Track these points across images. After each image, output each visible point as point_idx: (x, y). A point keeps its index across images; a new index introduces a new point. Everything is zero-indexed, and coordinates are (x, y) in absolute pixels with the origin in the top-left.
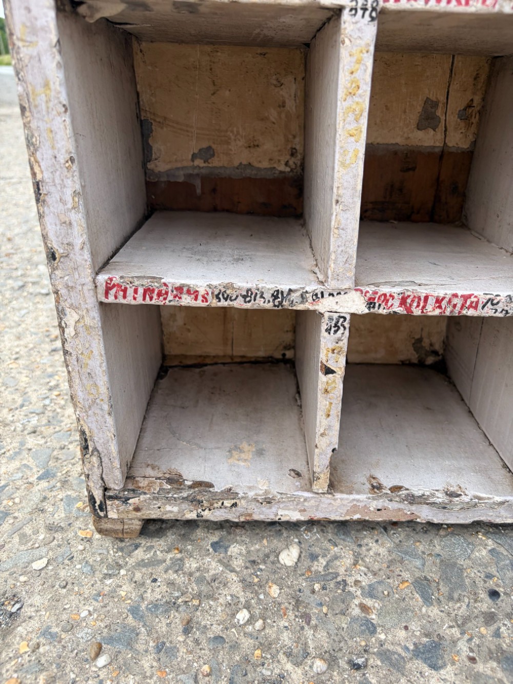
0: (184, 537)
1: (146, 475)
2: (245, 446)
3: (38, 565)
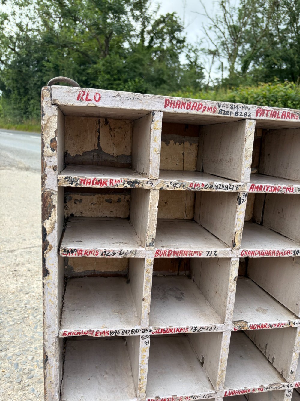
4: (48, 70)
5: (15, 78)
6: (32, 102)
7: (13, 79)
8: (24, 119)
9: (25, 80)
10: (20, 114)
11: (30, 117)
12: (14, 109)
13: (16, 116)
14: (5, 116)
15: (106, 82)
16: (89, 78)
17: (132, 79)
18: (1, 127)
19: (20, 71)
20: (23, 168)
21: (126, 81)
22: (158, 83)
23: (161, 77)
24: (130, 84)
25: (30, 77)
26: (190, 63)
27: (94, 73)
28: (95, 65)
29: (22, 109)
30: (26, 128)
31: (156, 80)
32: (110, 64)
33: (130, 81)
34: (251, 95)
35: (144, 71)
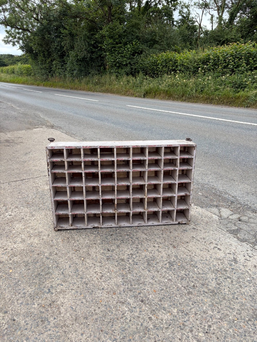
2: (66, 224)
3: (50, 233)
4: (65, 35)
5: (40, 43)
6: (54, 62)
7: (38, 44)
8: (50, 77)
9: (47, 45)
10: (46, 73)
11: (54, 75)
12: (41, 69)
13: (43, 75)
14: (35, 74)
15: (110, 46)
16: (97, 42)
17: (130, 42)
18: (32, 84)
19: (43, 37)
20: (50, 126)
21: (126, 44)
22: (152, 44)
23: (154, 38)
24: (129, 46)
25: (51, 42)
26: (183, 18)
27: (100, 37)
28: (101, 31)
29: (47, 69)
30: (51, 84)
31: (150, 41)
32: (112, 29)
33: (129, 43)
34: (222, 53)
35: (140, 34)
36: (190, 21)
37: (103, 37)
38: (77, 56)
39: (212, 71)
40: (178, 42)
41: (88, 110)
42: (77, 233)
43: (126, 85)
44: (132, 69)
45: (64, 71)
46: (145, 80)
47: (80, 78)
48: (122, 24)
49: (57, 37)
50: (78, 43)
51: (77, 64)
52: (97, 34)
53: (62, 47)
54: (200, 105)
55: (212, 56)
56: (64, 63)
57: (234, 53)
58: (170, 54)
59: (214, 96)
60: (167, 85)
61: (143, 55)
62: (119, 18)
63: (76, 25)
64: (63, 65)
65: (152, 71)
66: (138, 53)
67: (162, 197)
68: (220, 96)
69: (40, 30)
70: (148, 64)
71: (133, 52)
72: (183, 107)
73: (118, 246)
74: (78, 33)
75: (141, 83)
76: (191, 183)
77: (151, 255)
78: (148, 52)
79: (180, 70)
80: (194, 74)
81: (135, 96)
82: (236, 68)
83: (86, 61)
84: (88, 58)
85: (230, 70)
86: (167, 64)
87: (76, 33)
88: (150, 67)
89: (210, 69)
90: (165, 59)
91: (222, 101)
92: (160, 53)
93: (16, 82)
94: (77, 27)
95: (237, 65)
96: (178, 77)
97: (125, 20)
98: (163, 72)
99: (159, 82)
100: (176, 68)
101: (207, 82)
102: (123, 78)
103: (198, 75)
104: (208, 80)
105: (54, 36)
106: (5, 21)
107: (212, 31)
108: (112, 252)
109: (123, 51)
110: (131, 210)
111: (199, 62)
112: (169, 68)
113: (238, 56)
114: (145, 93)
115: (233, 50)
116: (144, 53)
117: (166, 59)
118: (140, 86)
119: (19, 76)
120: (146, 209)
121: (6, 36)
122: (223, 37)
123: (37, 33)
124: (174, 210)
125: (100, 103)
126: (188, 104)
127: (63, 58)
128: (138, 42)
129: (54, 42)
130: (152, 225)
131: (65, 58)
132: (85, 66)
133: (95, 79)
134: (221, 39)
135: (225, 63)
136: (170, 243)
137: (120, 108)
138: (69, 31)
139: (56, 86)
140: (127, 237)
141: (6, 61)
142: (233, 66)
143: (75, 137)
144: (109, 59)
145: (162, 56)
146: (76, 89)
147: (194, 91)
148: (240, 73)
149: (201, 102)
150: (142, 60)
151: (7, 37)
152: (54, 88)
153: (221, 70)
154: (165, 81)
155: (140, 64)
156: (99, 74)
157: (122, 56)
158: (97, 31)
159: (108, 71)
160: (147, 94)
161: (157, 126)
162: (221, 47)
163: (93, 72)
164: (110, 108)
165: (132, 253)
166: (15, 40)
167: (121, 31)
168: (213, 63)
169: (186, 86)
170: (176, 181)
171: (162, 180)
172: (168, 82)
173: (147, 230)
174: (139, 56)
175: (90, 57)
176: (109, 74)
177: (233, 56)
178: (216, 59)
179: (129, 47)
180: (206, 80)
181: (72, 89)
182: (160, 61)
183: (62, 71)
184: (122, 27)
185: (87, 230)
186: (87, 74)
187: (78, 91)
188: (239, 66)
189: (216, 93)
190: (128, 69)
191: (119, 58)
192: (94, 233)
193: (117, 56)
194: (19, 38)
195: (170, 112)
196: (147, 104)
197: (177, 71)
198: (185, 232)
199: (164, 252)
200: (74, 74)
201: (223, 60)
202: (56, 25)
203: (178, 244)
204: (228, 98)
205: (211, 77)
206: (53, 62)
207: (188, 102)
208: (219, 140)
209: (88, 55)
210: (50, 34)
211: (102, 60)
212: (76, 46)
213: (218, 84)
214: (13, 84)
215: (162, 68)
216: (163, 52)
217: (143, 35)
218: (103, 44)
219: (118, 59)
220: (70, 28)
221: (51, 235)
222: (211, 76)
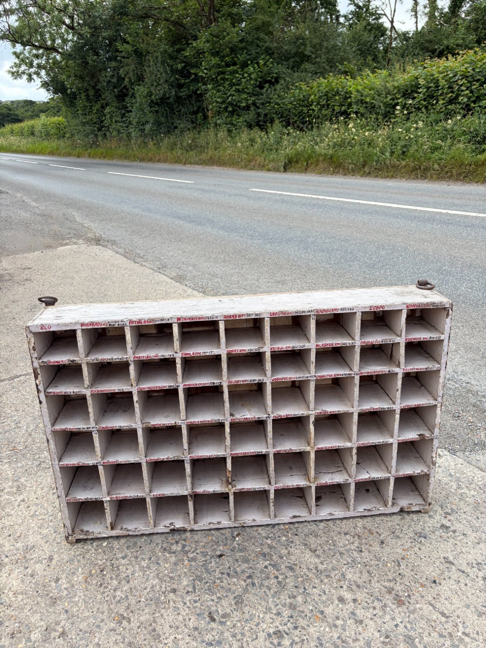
0: (85, 542)
1: (77, 530)
2: (98, 522)
3: (55, 550)
4: (126, 55)
5: (78, 73)
6: (107, 110)
7: (76, 76)
8: (100, 138)
9: (93, 76)
10: (93, 132)
11: (108, 134)
12: (84, 124)
13: (87, 135)
14: (72, 135)
15: (213, 70)
16: (188, 64)
17: (254, 60)
18: (68, 155)
19: (84, 62)
20: (92, 239)
21: (244, 65)
22: (297, 62)
23: (300, 50)
24: (252, 69)
25: (100, 71)
26: (357, 10)
27: (194, 55)
28: (194, 42)
29: (94, 123)
30: (102, 154)
31: (293, 57)
32: (217, 38)
33: (251, 63)
34: (444, 72)
35: (272, 44)
36: (372, 14)
37: (200, 53)
38: (150, 94)
39: (424, 110)
40: (350, 56)
41: (173, 201)
42: (128, 548)
43: (247, 148)
44: (259, 115)
45: (127, 127)
46: (285, 137)
47: (158, 137)
48: (236, 24)
49: (110, 59)
50: (151, 69)
51: (151, 111)
52: (188, 49)
53: (121, 79)
54: (400, 182)
55: (423, 79)
56: (125, 110)
57: (469, 72)
58: (335, 81)
59: (431, 162)
60: (331, 143)
61: (281, 87)
62: (230, 15)
63: (147, 35)
64: (124, 114)
65: (299, 118)
66: (270, 82)
67: (356, 446)
68: (443, 161)
69: (78, 48)
70: (291, 103)
71: (260, 81)
72: (366, 189)
73: (239, 601)
74: (151, 49)
75: (278, 142)
76: (436, 406)
77: (336, 635)
78: (290, 80)
79: (356, 113)
80: (387, 119)
81: (266, 170)
82: (474, 102)
83: (167, 104)
84: (172, 97)
85: (461, 106)
86: (329, 102)
87: (147, 50)
88: (294, 109)
89: (419, 108)
90: (324, 91)
91: (447, 172)
92: (314, 80)
93: (38, 151)
94: (149, 38)
95: (476, 95)
96: (353, 127)
97: (243, 17)
98: (321, 119)
99: (314, 138)
100: (349, 109)
101: (414, 135)
102: (241, 134)
103: (396, 120)
104: (417, 129)
105: (106, 58)
106: (10, 32)
107: (417, 33)
108: (221, 623)
109: (239, 80)
110: (270, 483)
111: (396, 93)
112: (334, 110)
113: (478, 77)
114: (287, 161)
115: (466, 65)
116: (282, 81)
117: (327, 92)
118: (277, 150)
119: (44, 139)
120: (312, 480)
121: (15, 63)
122: (439, 42)
123: (73, 53)
124: (388, 479)
125: (196, 187)
126: (376, 182)
127: (124, 100)
128: (269, 59)
129: (106, 69)
130: (329, 518)
131: (127, 99)
132: (167, 114)
133: (186, 138)
134: (436, 47)
135: (452, 92)
136: (387, 584)
137: (236, 195)
138: (133, 46)
139: (112, 157)
140: (262, 563)
141: (20, 112)
142: (469, 98)
143: (144, 263)
144: (213, 97)
145: (319, 85)
146: (150, 160)
147: (388, 154)
148: (483, 112)
149: (403, 177)
150: (278, 95)
151: (16, 65)
152: (109, 159)
153: (444, 108)
154: (326, 136)
155: (275, 104)
156: (195, 128)
157: (238, 91)
158: (188, 44)
159: (211, 122)
160: (291, 164)
161: (317, 231)
162: (441, 62)
163: (182, 126)
164: (218, 195)
165: (280, 627)
166: (32, 70)
167: (235, 40)
168: (427, 94)
169: (369, 144)
170: (394, 403)
171: (356, 403)
172: (333, 137)
173: (316, 536)
174: (273, 88)
175: (176, 95)
176: (214, 128)
177: (467, 77)
178: (432, 84)
179: (253, 71)
180: (412, 130)
181: (142, 160)
182: (315, 95)
183: (122, 127)
184: (238, 31)
185: (155, 537)
186: (171, 129)
187: (155, 163)
188: (481, 98)
189: (434, 155)
190: (251, 116)
191: (233, 95)
192: (174, 547)
193: (229, 90)
194: (39, 66)
195: (341, 199)
196: (292, 184)
197: (350, 114)
198: (423, 540)
199: (371, 623)
200: (146, 132)
201: (447, 86)
202: (107, 37)
203: (409, 589)
204: (462, 164)
205: (422, 123)
206: (105, 110)
207: (377, 176)
208: (460, 260)
209: (171, 92)
210: (97, 54)
211: (200, 101)
212: (147, 75)
213: (437, 136)
214: (32, 155)
215: (320, 110)
216: (321, 78)
217: (279, 45)
218: (199, 68)
219: (229, 96)
220: (134, 41)
221: (56, 557)
222: (423, 121)
